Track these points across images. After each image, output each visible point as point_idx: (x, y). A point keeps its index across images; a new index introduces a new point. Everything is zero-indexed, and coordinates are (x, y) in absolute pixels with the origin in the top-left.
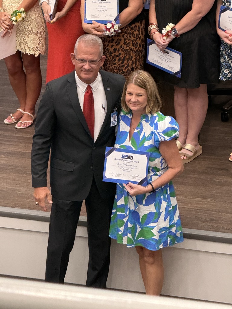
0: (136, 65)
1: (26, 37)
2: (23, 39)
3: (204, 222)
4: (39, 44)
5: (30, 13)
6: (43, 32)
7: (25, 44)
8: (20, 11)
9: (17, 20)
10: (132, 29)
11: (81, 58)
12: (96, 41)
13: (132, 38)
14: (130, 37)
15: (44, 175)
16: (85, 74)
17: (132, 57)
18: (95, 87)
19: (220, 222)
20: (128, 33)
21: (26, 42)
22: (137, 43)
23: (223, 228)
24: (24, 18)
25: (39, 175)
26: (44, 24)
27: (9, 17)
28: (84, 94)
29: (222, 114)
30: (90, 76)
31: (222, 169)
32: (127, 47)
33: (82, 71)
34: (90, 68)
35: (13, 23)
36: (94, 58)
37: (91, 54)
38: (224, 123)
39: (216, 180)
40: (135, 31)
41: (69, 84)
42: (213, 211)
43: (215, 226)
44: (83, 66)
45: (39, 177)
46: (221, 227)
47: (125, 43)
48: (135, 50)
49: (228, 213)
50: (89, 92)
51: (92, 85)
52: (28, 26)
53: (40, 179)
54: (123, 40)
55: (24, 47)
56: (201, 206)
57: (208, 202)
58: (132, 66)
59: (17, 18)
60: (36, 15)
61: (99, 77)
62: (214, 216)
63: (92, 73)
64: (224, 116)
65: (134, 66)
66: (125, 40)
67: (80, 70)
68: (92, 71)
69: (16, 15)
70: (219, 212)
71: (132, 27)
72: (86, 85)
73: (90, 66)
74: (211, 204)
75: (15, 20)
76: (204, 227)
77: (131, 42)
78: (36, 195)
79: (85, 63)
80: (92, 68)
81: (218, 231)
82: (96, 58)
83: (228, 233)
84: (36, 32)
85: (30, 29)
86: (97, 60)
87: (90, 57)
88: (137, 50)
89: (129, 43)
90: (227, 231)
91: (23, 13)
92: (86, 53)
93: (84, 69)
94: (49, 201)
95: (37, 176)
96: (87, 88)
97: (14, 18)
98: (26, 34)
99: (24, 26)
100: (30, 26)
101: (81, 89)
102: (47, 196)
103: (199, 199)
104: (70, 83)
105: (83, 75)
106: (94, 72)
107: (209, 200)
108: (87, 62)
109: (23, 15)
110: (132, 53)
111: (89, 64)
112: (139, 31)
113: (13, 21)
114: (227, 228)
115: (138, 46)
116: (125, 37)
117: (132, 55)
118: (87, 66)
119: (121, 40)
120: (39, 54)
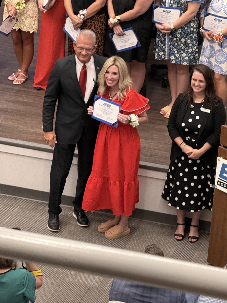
0: (101, 43)
1: (25, 19)
2: (23, 21)
3: (146, 156)
4: (33, 25)
5: (28, 3)
6: (37, 17)
7: (24, 24)
8: (22, 2)
9: (20, 9)
10: (100, 18)
11: (80, 46)
12: (91, 35)
13: (100, 24)
14: (98, 23)
15: (51, 124)
16: (82, 57)
17: (99, 37)
18: (89, 66)
19: (156, 156)
20: (97, 21)
21: (25, 23)
22: (103, 28)
23: (159, 161)
24: (24, 8)
25: (48, 124)
26: (37, 12)
27: (14, 6)
28: (80, 70)
29: (162, 82)
30: (86, 59)
31: (160, 120)
32: (96, 30)
33: (80, 55)
34: (86, 54)
35: (17, 11)
36: (89, 47)
37: (87, 45)
38: (163, 88)
39: (156, 128)
40: (102, 19)
41: (70, 63)
42: (152, 149)
43: (153, 159)
44: (81, 52)
45: (48, 125)
46: (157, 160)
47: (95, 28)
48: (101, 32)
49: (163, 151)
50: (84, 69)
51: (86, 65)
52: (26, 12)
53: (48, 126)
54: (94, 25)
55: (23, 27)
56: (145, 145)
57: (150, 142)
58: (99, 44)
59: (19, 7)
60: (32, 5)
61: (92, 59)
62: (153, 152)
63: (87, 57)
64: (164, 84)
65: (100, 43)
66: (95, 25)
67: (79, 55)
68: (88, 56)
69: (19, 5)
70: (157, 150)
71: (100, 16)
72: (83, 64)
73: (86, 52)
74: (151, 144)
75: (18, 9)
76: (145, 160)
77: (99, 27)
78: (46, 137)
79: (83, 50)
80: (88, 54)
81: (155, 163)
82: (91, 47)
83: (161, 164)
84: (32, 17)
85: (28, 14)
86: (91, 48)
87: (87, 46)
88: (102, 33)
89: (98, 27)
90: (161, 163)
91: (24, 4)
92: (84, 44)
93: (82, 54)
94: (55, 141)
95: (47, 124)
96: (83, 66)
97: (17, 7)
98: (25, 18)
99: (24, 12)
100: (28, 12)
101: (79, 67)
102: (53, 138)
103: (143, 140)
104: (72, 62)
105: (81, 58)
106: (89, 56)
107: (150, 141)
108: (85, 50)
109: (24, 5)
110: (99, 34)
111: (86, 51)
112: (104, 19)
113: (16, 9)
114: (161, 161)
115: (103, 30)
116: (95, 23)
117: (99, 36)
118: (84, 53)
119: (92, 25)
120: (33, 31)
